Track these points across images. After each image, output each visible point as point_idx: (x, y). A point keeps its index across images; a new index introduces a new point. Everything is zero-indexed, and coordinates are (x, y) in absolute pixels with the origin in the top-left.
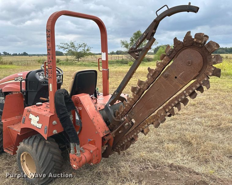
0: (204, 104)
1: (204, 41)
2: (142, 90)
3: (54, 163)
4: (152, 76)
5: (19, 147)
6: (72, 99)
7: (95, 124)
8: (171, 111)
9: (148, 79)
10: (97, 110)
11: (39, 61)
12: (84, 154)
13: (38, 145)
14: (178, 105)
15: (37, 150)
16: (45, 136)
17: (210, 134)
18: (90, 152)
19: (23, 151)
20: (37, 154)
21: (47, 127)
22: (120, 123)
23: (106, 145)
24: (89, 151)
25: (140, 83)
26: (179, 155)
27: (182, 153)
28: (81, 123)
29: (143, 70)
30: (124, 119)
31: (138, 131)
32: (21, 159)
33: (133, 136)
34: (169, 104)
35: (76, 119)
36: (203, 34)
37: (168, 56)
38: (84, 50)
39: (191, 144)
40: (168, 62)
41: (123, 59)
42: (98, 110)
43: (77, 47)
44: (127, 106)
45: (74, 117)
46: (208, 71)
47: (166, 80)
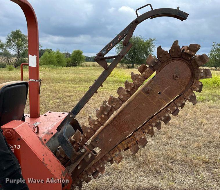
2: (113, 110)
9: (124, 95)
31: (105, 161)
33: (98, 169)
34: (149, 124)
37: (152, 68)
40: (151, 74)
42: (45, 143)
44: (89, 131)
46: (195, 86)
47: (147, 96)
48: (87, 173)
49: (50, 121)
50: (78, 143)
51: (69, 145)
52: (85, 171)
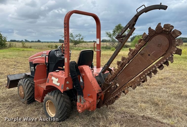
0: (170, 79)
1: (170, 30)
2: (124, 64)
3: (66, 108)
4: (132, 54)
5: (45, 97)
6: (79, 68)
8: (145, 78)
9: (129, 56)
11: (49, 46)
13: (57, 96)
14: (150, 75)
15: (56, 99)
17: (172, 99)
18: (89, 102)
19: (48, 100)
21: (63, 85)
22: (108, 85)
23: (99, 99)
25: (123, 59)
26: (149, 111)
27: (151, 110)
28: (83, 84)
29: (122, 54)
30: (111, 83)
31: (121, 91)
32: (46, 105)
33: (117, 94)
34: (143, 74)
35: (81, 81)
36: (170, 25)
37: (144, 40)
38: (79, 39)
39: (158, 104)
40: (144, 44)
41: (107, 46)
42: (95, 76)
43: (75, 36)
44: (113, 74)
46: (172, 51)
47: (142, 57)
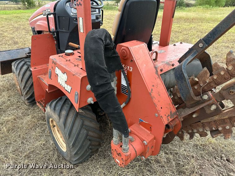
5: (46, 110)
6: (117, 50)
7: (155, 101)
10: (158, 74)
12: (133, 144)
15: (65, 124)
16: (76, 106)
18: (144, 144)
20: (66, 130)
21: (78, 94)
22: (197, 101)
24: (142, 142)
28: (129, 92)
32: (51, 124)
35: (122, 83)
42: (160, 73)
45: (119, 80)
48: (204, 126)
49: (177, 51)
50: (201, 85)
51: (187, 83)
52: (202, 123)
